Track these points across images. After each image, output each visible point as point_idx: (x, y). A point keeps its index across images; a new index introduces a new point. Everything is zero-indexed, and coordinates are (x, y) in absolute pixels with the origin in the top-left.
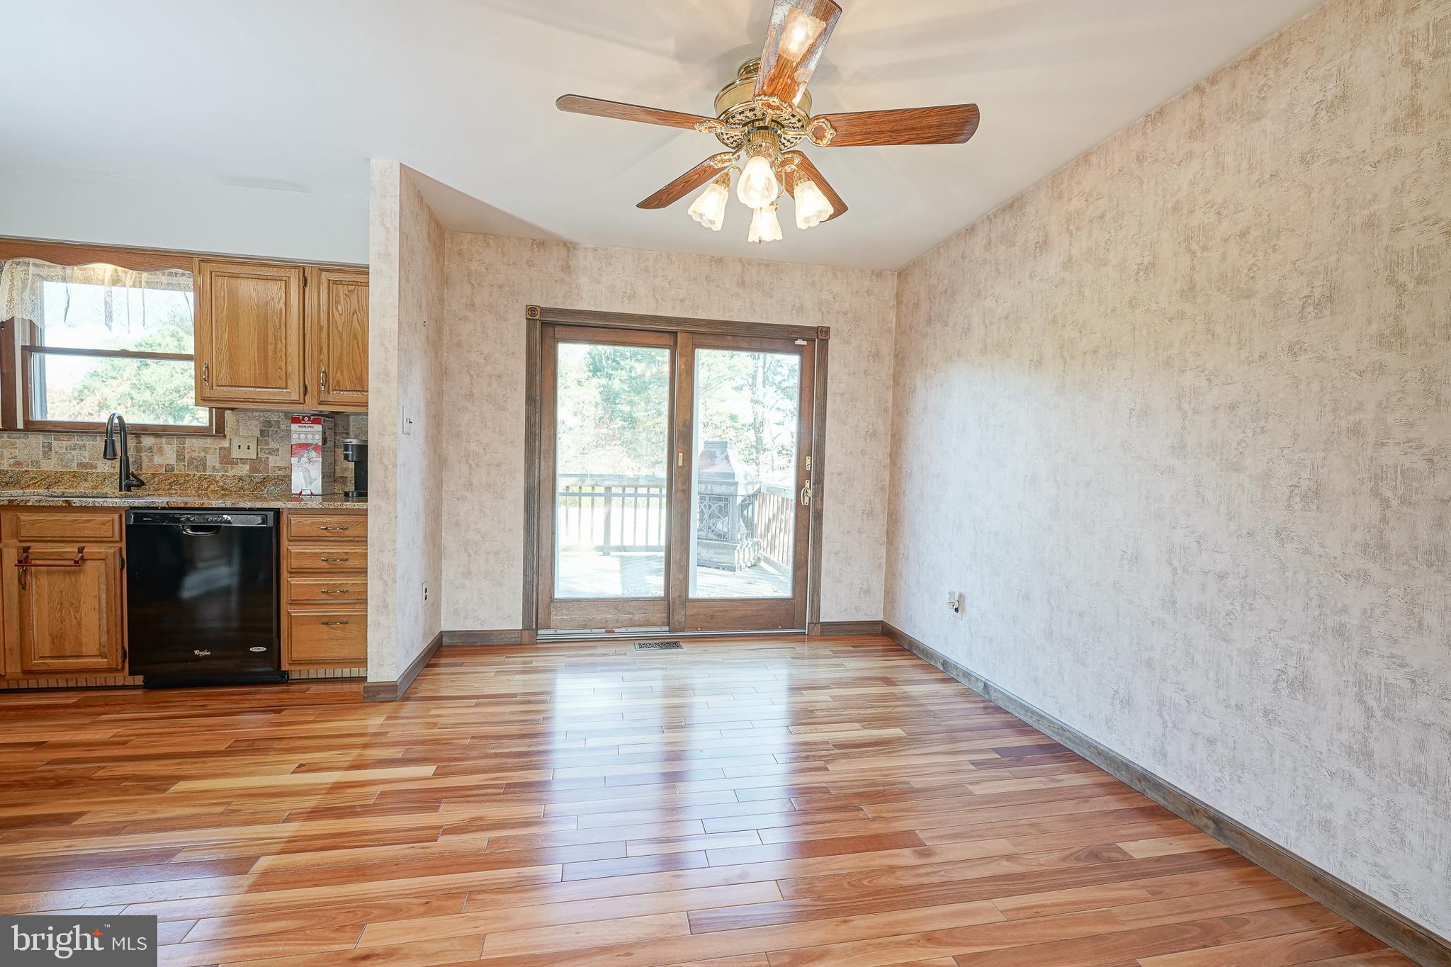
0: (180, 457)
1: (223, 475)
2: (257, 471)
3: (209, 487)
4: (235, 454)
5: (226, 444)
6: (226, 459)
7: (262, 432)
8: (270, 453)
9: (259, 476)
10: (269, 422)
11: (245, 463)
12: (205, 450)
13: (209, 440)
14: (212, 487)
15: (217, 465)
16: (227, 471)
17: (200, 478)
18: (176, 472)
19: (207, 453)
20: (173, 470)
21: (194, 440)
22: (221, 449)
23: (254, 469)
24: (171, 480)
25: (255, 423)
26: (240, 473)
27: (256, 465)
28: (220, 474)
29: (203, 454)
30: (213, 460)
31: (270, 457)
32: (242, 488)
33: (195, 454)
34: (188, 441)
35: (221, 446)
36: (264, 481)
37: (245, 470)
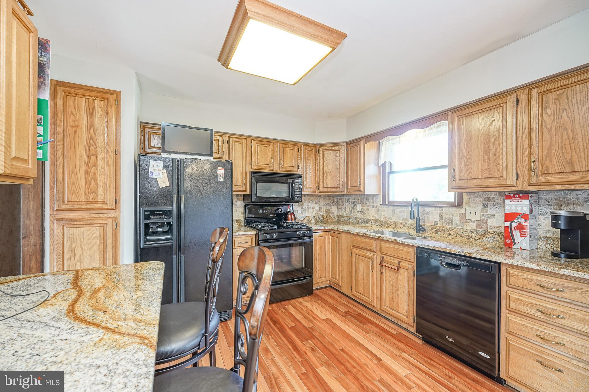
0: (441, 218)
1: (461, 229)
2: (481, 227)
3: (454, 234)
4: (468, 217)
5: (463, 211)
6: (463, 220)
7: (484, 204)
8: (488, 217)
9: (482, 231)
10: (489, 198)
11: (473, 222)
12: (452, 214)
13: (454, 209)
14: (455, 234)
15: (458, 223)
16: (463, 226)
17: (450, 229)
18: (439, 225)
19: (453, 216)
20: (437, 224)
21: (447, 209)
22: (460, 214)
23: (479, 226)
24: (437, 229)
25: (479, 199)
26: (470, 228)
27: (480, 224)
28: (460, 228)
29: (451, 216)
30: (456, 220)
31: (489, 219)
32: (471, 237)
33: (448, 216)
34: (444, 209)
35: (460, 212)
36: (485, 234)
37: (473, 226)
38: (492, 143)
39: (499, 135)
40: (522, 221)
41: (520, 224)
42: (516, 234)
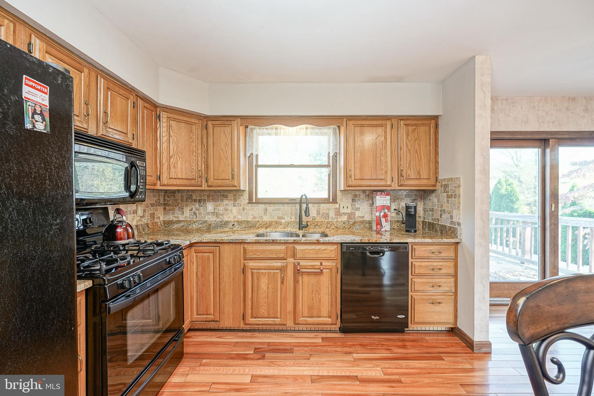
0: (318, 213)
1: (337, 221)
2: (351, 218)
3: (331, 227)
4: (342, 211)
5: (337, 206)
6: (338, 213)
7: (353, 200)
8: (356, 210)
9: (352, 221)
10: (356, 195)
11: (345, 215)
12: (329, 209)
13: (330, 205)
14: (332, 227)
15: (334, 216)
16: (337, 219)
17: (327, 222)
18: (317, 220)
19: (329, 211)
20: (315, 219)
21: (324, 205)
22: (335, 208)
23: (349, 218)
24: (315, 224)
25: (350, 195)
26: (343, 220)
27: (350, 216)
28: (335, 220)
29: (328, 211)
30: (332, 214)
31: (356, 212)
32: (345, 227)
33: (325, 211)
34: (321, 205)
35: (335, 207)
36: (354, 223)
37: (345, 218)
38: (378, 152)
39: (383, 147)
40: (386, 211)
41: (385, 213)
42: (383, 220)
